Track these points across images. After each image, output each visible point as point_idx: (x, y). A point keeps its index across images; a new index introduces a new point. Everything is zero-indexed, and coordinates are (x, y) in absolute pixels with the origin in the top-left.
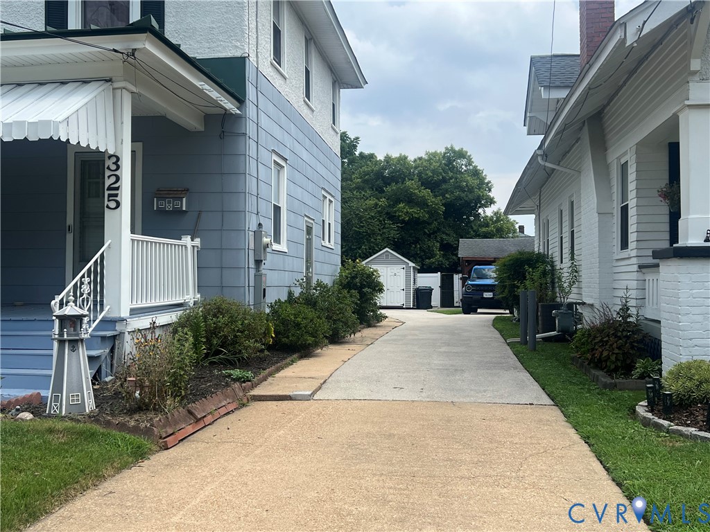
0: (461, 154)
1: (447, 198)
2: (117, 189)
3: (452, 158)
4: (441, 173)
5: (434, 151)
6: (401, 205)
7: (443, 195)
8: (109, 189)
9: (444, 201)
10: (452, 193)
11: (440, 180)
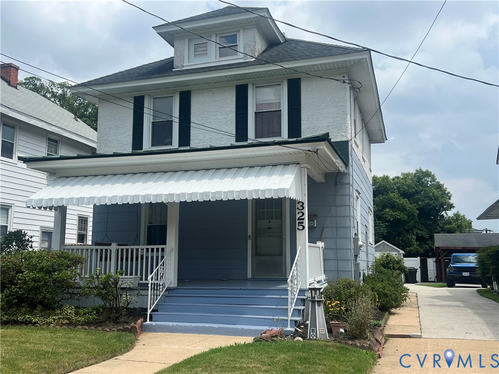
0: (428, 174)
1: (420, 204)
2: (303, 219)
3: (421, 177)
4: (414, 187)
5: (407, 172)
6: (387, 210)
7: (417, 203)
8: (299, 219)
9: (417, 207)
10: (423, 201)
11: (414, 192)
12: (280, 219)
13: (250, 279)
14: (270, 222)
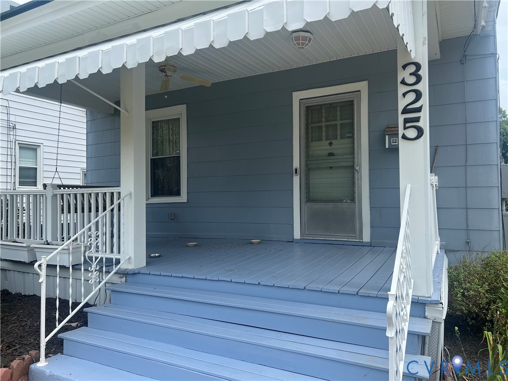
2: (419, 110)
8: (405, 111)
12: (349, 137)
13: (297, 241)
14: (331, 144)
